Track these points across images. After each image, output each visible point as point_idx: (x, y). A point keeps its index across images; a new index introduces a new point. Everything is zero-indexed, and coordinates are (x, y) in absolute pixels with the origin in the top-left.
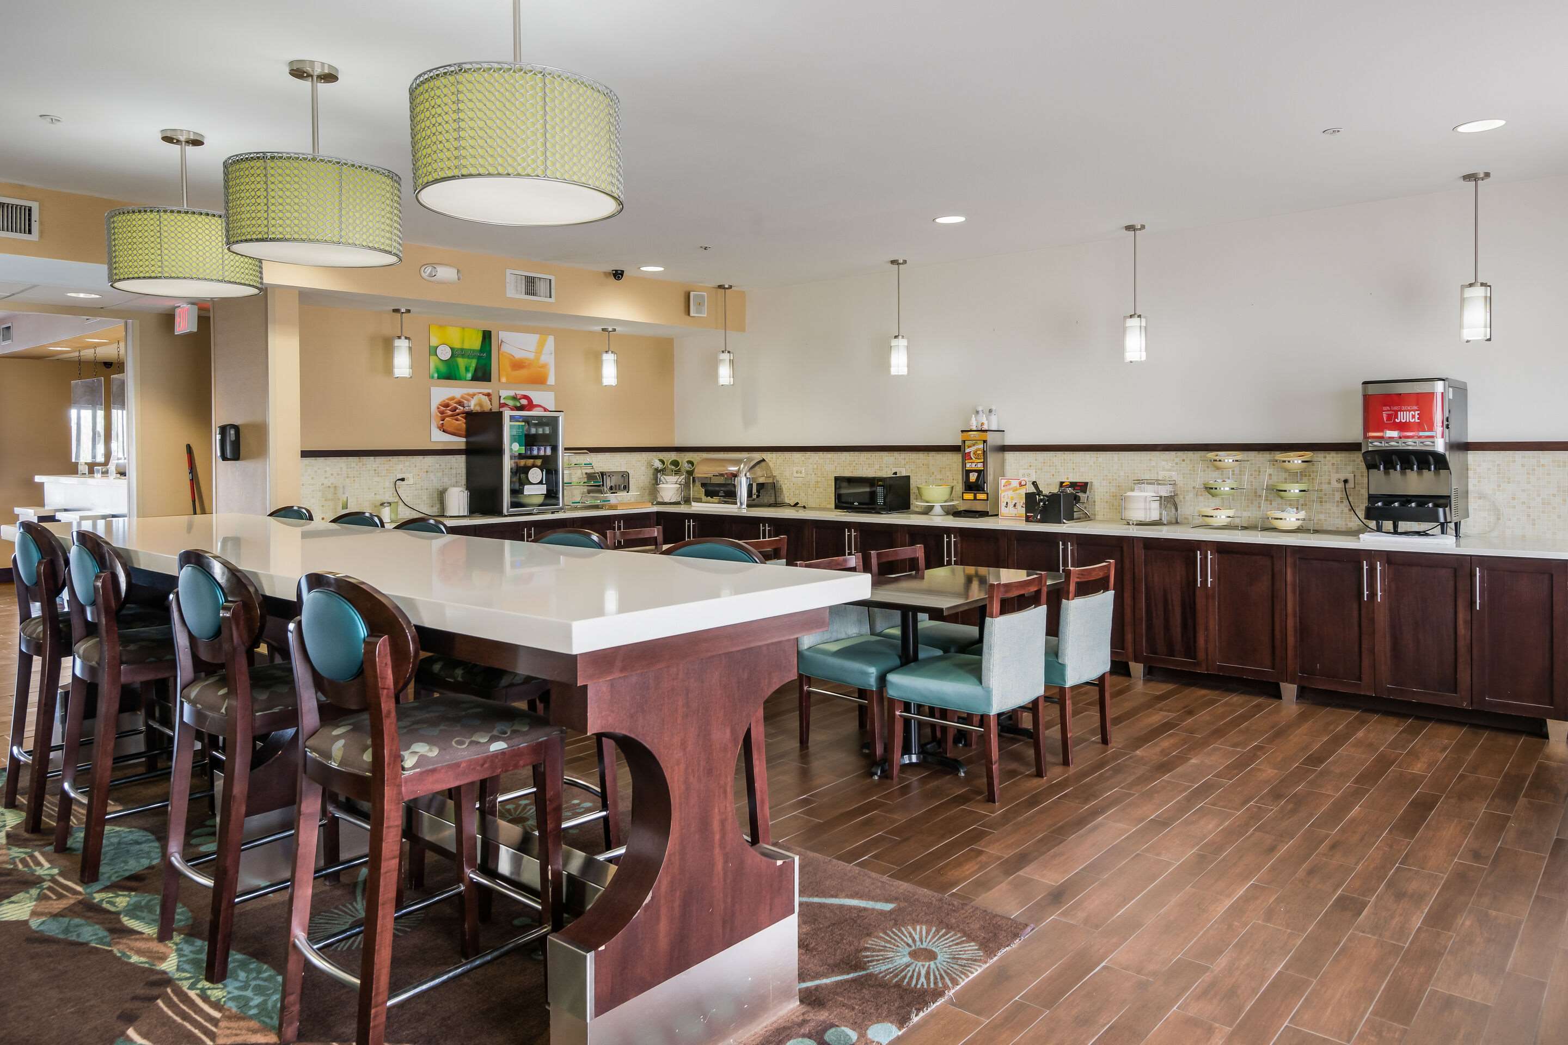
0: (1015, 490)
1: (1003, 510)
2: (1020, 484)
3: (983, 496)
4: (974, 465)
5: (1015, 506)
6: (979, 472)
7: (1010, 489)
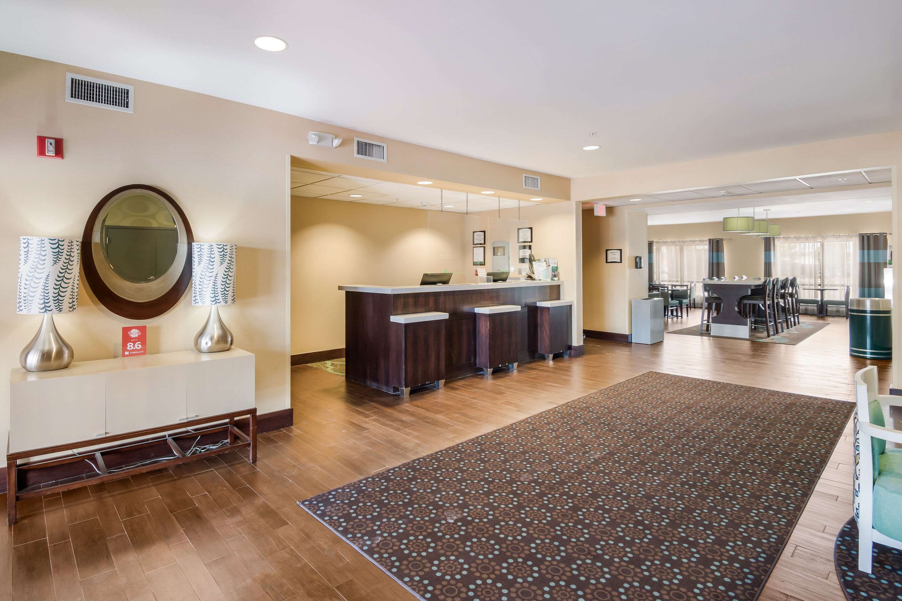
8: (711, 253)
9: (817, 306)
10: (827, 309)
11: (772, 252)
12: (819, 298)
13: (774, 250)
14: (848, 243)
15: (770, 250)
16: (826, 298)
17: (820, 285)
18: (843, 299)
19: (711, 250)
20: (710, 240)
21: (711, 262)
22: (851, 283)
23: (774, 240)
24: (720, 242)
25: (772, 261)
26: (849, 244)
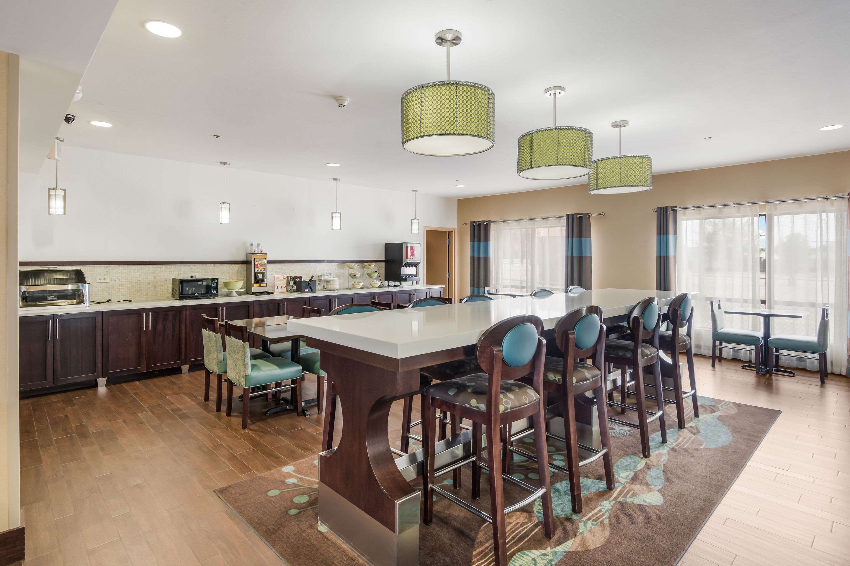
0: (281, 280)
1: (276, 290)
2: (284, 278)
3: (265, 285)
4: (259, 270)
5: (281, 288)
6: (263, 273)
7: (279, 280)
8: (570, 239)
9: (756, 351)
10: (777, 357)
11: (671, 237)
12: (760, 334)
13: (675, 233)
14: (824, 215)
15: (667, 233)
16: (776, 334)
17: (763, 302)
18: (813, 338)
19: (570, 235)
20: (568, 215)
21: (570, 254)
22: (832, 301)
23: (675, 212)
24: (584, 220)
25: (671, 253)
26: (827, 216)
